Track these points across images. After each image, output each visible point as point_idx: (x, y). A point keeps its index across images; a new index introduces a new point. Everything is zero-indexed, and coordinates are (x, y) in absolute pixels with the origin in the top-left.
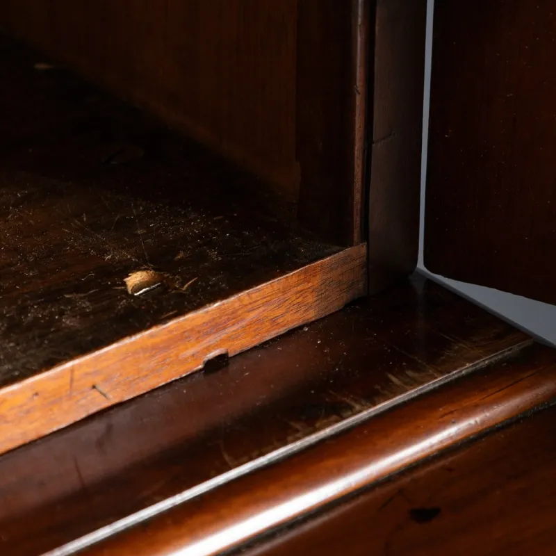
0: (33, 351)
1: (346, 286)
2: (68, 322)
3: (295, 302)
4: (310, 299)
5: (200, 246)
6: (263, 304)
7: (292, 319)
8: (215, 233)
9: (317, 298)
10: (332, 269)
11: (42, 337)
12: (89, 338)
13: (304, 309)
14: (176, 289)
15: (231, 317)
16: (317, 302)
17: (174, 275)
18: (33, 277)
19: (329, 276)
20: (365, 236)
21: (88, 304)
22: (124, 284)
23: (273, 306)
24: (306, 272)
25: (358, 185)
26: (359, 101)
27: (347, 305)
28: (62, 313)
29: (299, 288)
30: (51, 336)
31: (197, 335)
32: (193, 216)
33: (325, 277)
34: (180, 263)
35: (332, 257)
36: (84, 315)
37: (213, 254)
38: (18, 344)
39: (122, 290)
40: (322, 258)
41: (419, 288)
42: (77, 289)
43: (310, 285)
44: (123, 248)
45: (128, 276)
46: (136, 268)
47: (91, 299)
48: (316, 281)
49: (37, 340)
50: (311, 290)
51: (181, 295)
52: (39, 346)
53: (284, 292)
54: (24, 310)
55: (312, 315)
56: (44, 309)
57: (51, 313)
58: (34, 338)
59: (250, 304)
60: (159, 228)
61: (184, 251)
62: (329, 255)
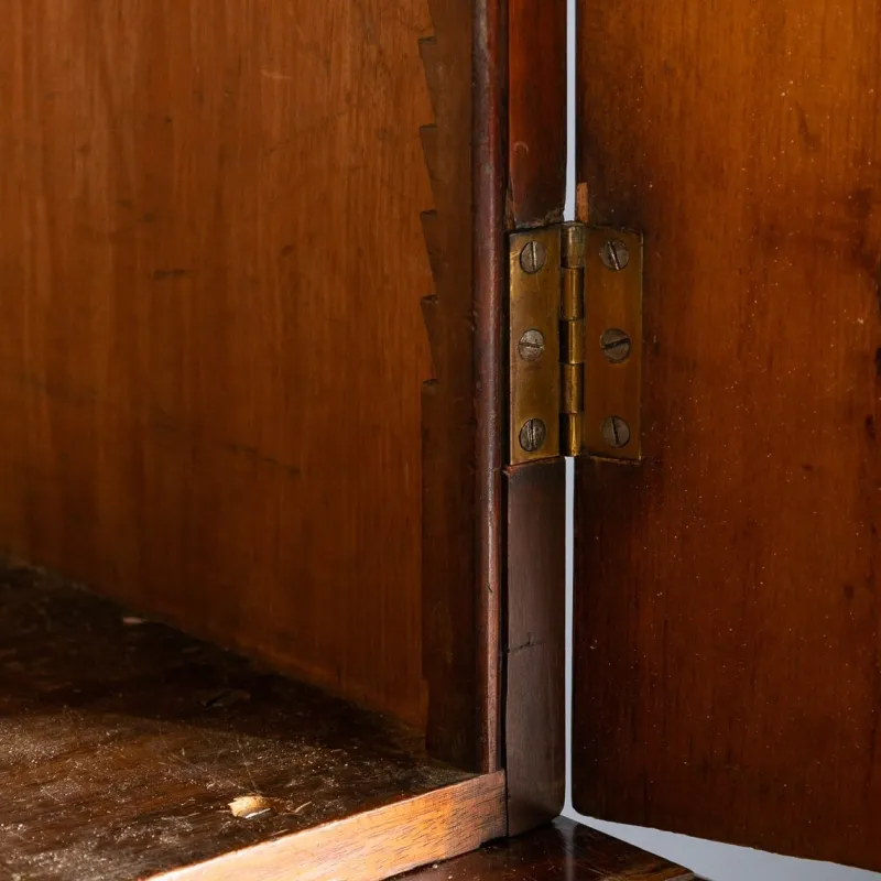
0: (125, 865)
1: (481, 821)
2: (165, 840)
3: (422, 833)
4: (441, 832)
5: (315, 775)
6: (386, 831)
7: (420, 854)
8: (332, 764)
9: (448, 831)
10: (464, 798)
11: (137, 853)
12: (191, 852)
13: (433, 843)
14: (287, 811)
15: (350, 841)
16: (448, 837)
17: (286, 799)
18: (126, 803)
19: (460, 806)
20: (502, 763)
21: (188, 825)
22: (229, 808)
23: (398, 835)
24: (434, 798)
25: (492, 714)
26: (492, 600)
27: (483, 845)
28: (159, 833)
29: (428, 816)
30: (147, 852)
31: (311, 858)
32: (306, 748)
33: (457, 807)
34: (291, 789)
35: (465, 783)
36: (183, 834)
37: (330, 782)
38: (110, 859)
39: (226, 814)
40: (452, 783)
41: (568, 833)
42: (176, 813)
43: (440, 814)
44: (227, 777)
45: (232, 801)
46: (243, 793)
47: (192, 821)
48: (447, 811)
49: (132, 856)
50: (441, 820)
51: (294, 817)
52: (133, 861)
53: (410, 819)
54: (116, 830)
55: (442, 852)
56: (139, 830)
57: (147, 833)
58: (127, 854)
59: (372, 828)
60: (269, 760)
61: (296, 779)
62: (461, 781)
